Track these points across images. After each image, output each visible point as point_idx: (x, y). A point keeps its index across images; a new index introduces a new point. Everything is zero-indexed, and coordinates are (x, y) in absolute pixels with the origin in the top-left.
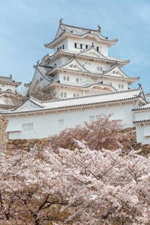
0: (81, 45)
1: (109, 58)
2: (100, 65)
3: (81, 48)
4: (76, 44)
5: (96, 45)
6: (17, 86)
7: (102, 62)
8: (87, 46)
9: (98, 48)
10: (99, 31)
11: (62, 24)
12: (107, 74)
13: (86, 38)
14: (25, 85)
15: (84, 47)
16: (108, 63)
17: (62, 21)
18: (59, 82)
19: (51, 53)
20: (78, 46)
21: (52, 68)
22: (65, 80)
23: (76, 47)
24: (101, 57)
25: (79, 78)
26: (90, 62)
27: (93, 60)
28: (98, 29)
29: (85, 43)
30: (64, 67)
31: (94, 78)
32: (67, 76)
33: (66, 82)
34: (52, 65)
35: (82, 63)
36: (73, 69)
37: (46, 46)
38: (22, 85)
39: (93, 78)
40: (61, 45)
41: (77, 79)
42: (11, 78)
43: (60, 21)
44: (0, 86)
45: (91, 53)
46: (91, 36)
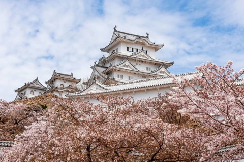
1: (157, 60)
2: (149, 66)
3: (133, 51)
4: (128, 48)
5: (145, 49)
6: (77, 83)
7: (151, 63)
8: (137, 50)
9: (147, 51)
11: (116, 31)
12: (155, 73)
13: (137, 43)
14: (84, 83)
15: (135, 50)
16: (155, 64)
17: (116, 29)
18: (114, 79)
19: (107, 55)
20: (130, 49)
21: (107, 68)
22: (119, 77)
23: (128, 50)
24: (150, 59)
25: (131, 76)
26: (140, 63)
27: (142, 62)
28: (146, 36)
29: (136, 47)
30: (119, 67)
32: (120, 74)
33: (120, 80)
34: (108, 65)
35: (134, 63)
36: (126, 68)
37: (102, 50)
38: (82, 82)
39: (143, 77)
40: (115, 49)
41: (129, 78)
42: (72, 75)
43: (115, 28)
44: (62, 82)
45: (141, 55)
46: (141, 41)
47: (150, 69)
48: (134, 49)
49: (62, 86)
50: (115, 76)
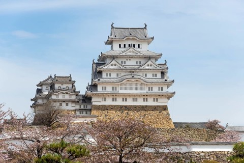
0: (125, 45)
2: (139, 60)
3: (125, 47)
4: (120, 45)
5: (137, 43)
7: (140, 57)
8: (129, 45)
9: (139, 45)
10: (145, 28)
13: (128, 39)
16: (145, 58)
18: (99, 80)
20: (122, 46)
22: (107, 76)
24: (139, 54)
25: (119, 73)
31: (132, 72)
32: (109, 73)
36: (114, 67)
42: (70, 77)
43: (112, 25)
44: (60, 85)
45: (130, 52)
46: (131, 38)
47: (140, 62)
48: (126, 45)
49: (60, 88)
50: (104, 75)
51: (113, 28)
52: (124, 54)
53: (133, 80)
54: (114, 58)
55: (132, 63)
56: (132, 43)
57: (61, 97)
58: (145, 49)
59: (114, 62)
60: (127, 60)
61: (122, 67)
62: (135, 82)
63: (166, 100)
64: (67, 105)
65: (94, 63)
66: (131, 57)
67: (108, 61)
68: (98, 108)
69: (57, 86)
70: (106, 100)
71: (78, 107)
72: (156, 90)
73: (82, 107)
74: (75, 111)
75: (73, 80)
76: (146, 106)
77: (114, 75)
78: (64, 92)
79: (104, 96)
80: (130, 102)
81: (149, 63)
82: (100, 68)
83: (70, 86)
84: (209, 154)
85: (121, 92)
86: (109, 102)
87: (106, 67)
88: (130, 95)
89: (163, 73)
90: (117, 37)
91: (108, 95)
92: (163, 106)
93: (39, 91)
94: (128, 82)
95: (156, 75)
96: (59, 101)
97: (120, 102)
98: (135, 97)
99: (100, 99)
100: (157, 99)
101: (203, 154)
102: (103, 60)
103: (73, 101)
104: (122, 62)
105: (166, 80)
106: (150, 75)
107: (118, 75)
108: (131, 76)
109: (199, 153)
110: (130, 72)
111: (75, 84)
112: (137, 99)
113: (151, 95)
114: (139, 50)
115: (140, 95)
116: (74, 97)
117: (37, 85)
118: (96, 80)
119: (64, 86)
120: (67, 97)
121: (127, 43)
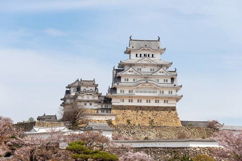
0: (141, 55)
2: (152, 68)
3: (141, 57)
4: (137, 55)
5: (151, 53)
7: (154, 65)
9: (153, 55)
10: (159, 40)
12: (155, 74)
13: (143, 50)
15: (143, 56)
18: (118, 84)
20: (139, 55)
22: (125, 80)
24: (152, 63)
25: (135, 78)
32: (127, 78)
36: (131, 73)
42: (94, 81)
43: (130, 38)
44: (85, 88)
45: (145, 60)
46: (146, 49)
47: (154, 70)
49: (85, 90)
50: (123, 80)
51: (131, 40)
52: (140, 62)
53: (147, 84)
54: (131, 65)
55: (146, 70)
56: (147, 53)
57: (85, 98)
58: (158, 59)
59: (131, 69)
60: (142, 67)
61: (138, 74)
62: (149, 87)
63: (175, 102)
64: (91, 104)
65: (114, 69)
66: (146, 65)
67: (126, 68)
68: (117, 108)
69: (82, 89)
70: (123, 101)
71: (100, 106)
72: (166, 93)
73: (104, 107)
74: (98, 109)
75: (96, 83)
76: (158, 107)
77: (131, 80)
78: (88, 94)
79: (122, 98)
80: (144, 103)
81: (161, 70)
82: (119, 74)
83: (94, 88)
84: (204, 149)
85: (137, 94)
86: (126, 103)
87: (124, 73)
88: (144, 97)
89: (172, 79)
90: (135, 48)
91: (126, 97)
92: (172, 107)
93: (68, 92)
94: (143, 86)
95: (167, 81)
96: (84, 101)
97: (135, 103)
98: (148, 99)
99: (119, 101)
100: (167, 101)
101: (198, 149)
102: (122, 67)
103: (96, 102)
104: (138, 69)
105: (175, 85)
106: (161, 81)
107: (134, 80)
108: (145, 81)
109: (195, 148)
110: (145, 78)
111: (98, 87)
112: (150, 100)
113: (162, 98)
114: (152, 59)
115: (152, 97)
116: (96, 98)
117: (67, 87)
118: (116, 84)
119: (89, 89)
120: (91, 98)
121: (143, 53)
